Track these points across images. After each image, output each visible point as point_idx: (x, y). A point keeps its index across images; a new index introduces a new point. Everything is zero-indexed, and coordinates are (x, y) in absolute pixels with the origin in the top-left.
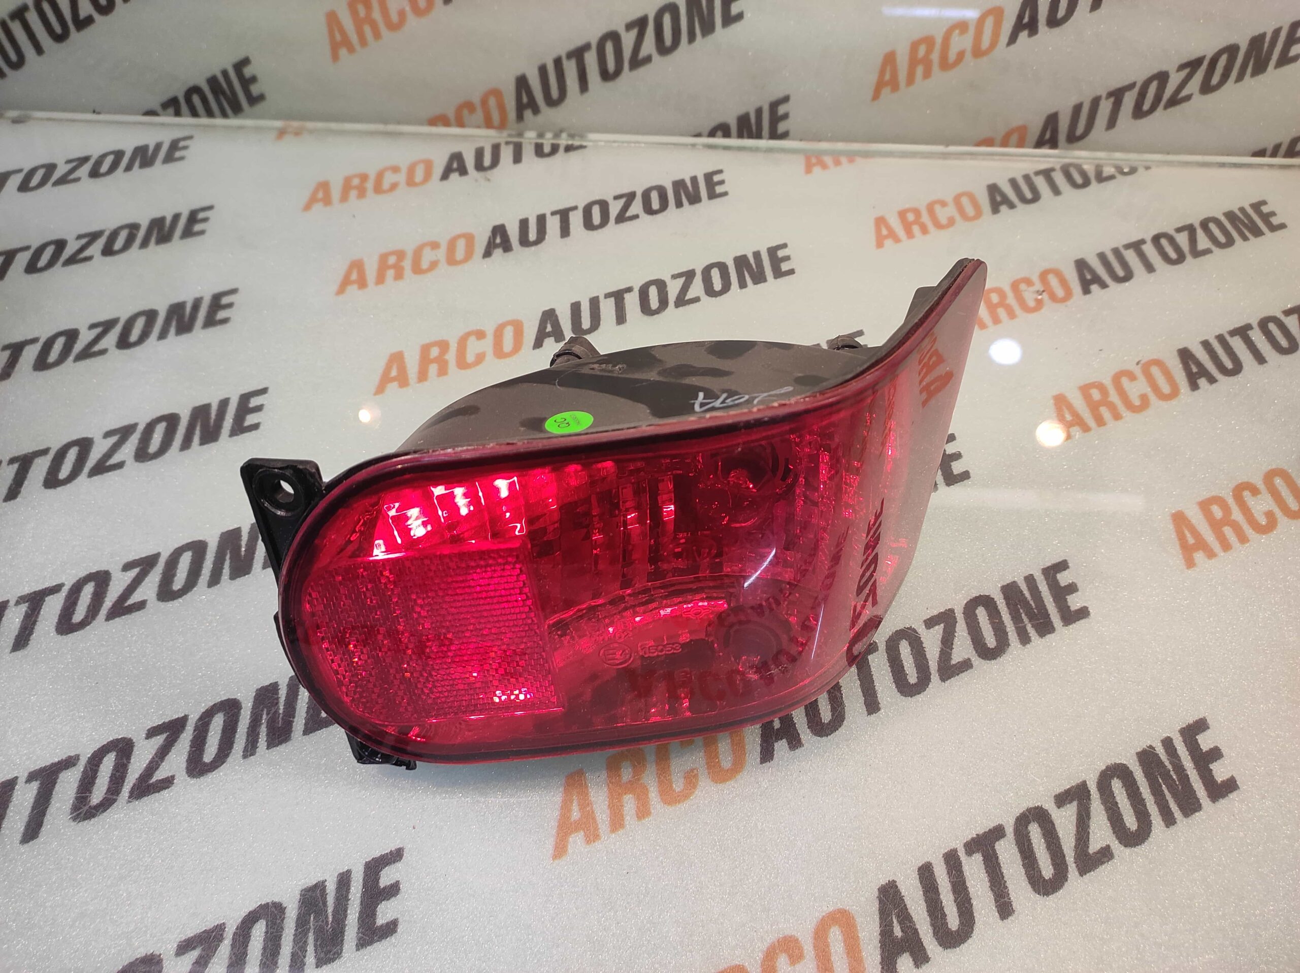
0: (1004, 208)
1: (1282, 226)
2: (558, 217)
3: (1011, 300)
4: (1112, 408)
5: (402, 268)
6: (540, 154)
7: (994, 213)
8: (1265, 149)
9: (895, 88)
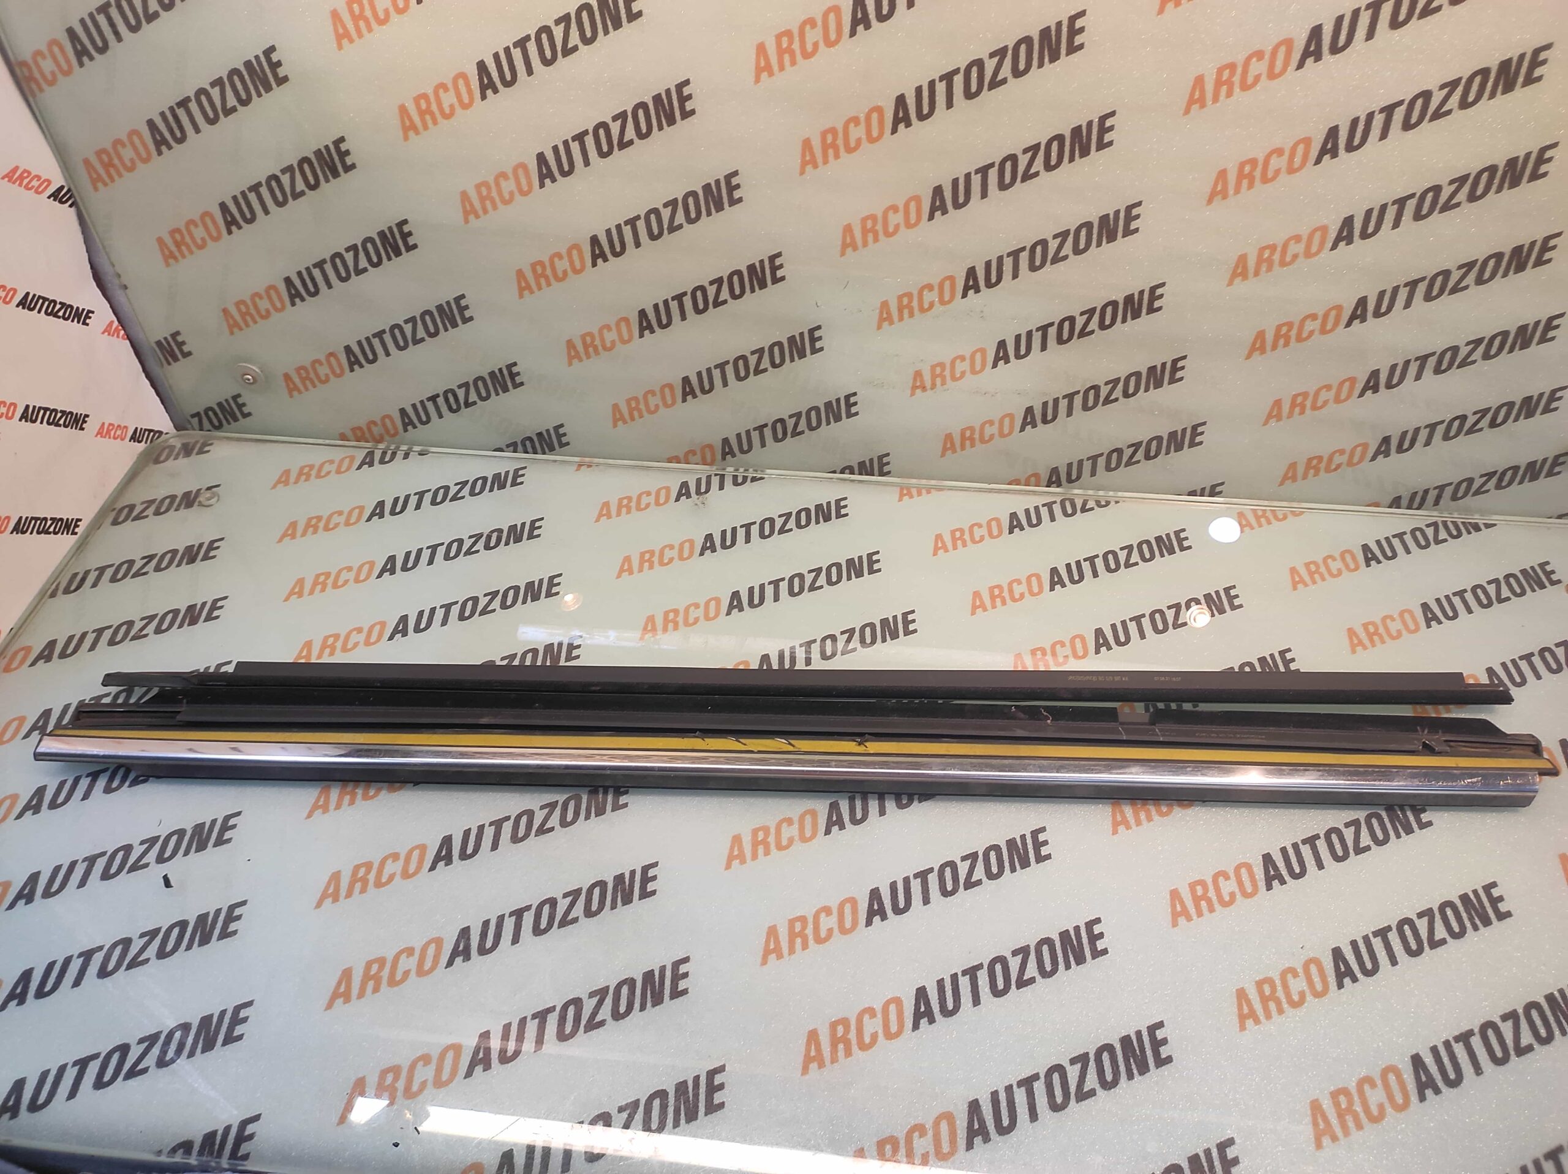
0: (1016, 531)
2: (744, 529)
3: (1006, 594)
5: (653, 562)
6: (736, 483)
7: (1010, 533)
8: (1195, 491)
9: (954, 451)
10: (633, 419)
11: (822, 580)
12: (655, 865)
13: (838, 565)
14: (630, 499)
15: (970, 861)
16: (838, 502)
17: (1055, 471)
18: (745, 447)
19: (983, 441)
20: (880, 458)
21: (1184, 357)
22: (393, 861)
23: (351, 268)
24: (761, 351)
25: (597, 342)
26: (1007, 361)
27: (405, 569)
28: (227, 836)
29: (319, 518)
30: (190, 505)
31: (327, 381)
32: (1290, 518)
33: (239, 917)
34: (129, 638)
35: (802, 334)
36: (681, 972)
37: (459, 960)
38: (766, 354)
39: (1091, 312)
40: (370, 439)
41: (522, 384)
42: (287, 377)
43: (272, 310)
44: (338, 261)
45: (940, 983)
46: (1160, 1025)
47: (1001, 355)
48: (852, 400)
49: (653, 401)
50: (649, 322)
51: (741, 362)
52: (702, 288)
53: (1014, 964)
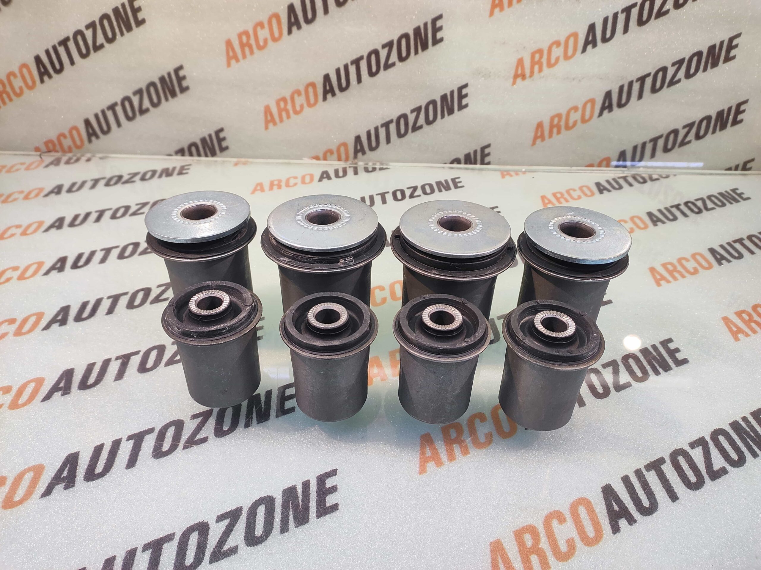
0: (605, 192)
1: (748, 198)
2: (380, 196)
4: (679, 272)
6: (367, 171)
7: (601, 194)
8: (731, 168)
9: (543, 139)
10: (281, 120)
14: (280, 181)
17: (623, 153)
18: (374, 144)
19: (568, 128)
20: (483, 149)
24: (390, 45)
25: (252, 41)
26: (595, 45)
27: (72, 225)
31: (20, 93)
35: (426, 25)
38: (395, 48)
41: (188, 88)
47: (590, 39)
48: (464, 92)
49: (298, 101)
50: (296, 17)
51: (373, 57)
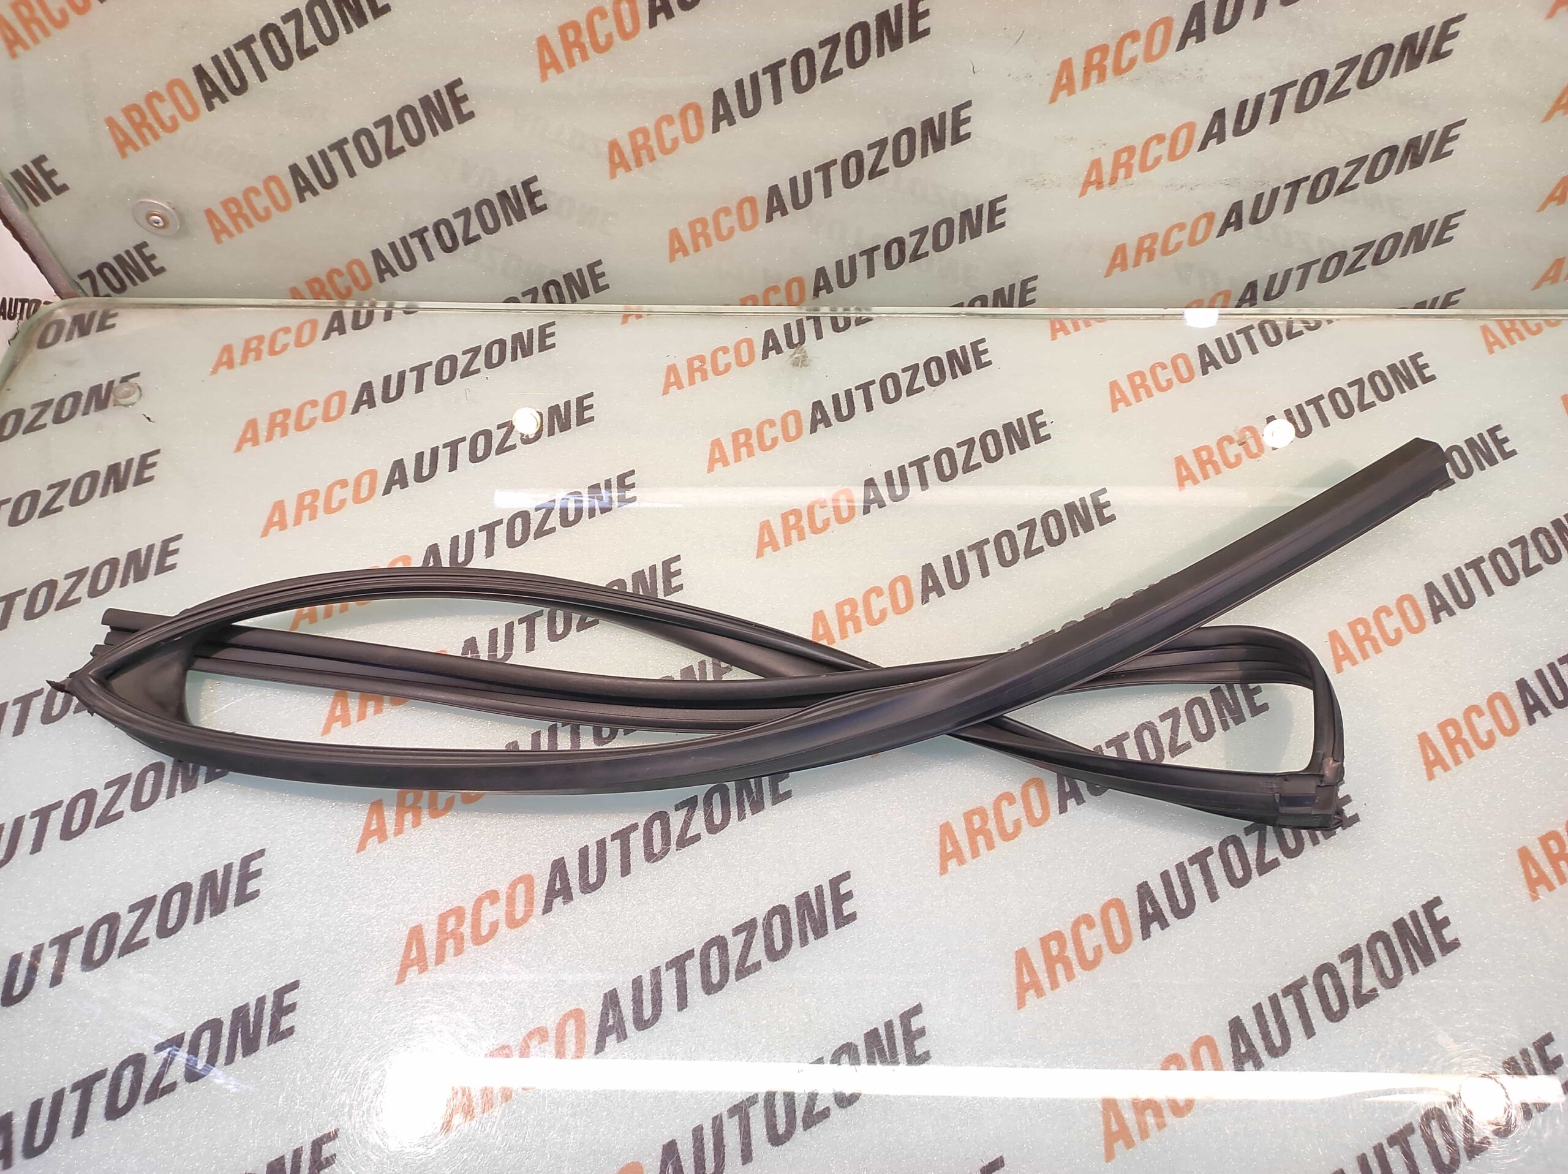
0: (1211, 369)
2: (861, 393)
3: (1217, 457)
5: (751, 446)
6: (836, 328)
7: (1204, 374)
8: (1425, 302)
9: (1124, 268)
10: (697, 249)
11: (977, 456)
12: (846, 876)
13: (994, 433)
14: (702, 359)
15: (1257, 832)
16: (974, 345)
17: (1252, 286)
18: (847, 279)
19: (1165, 251)
20: (1024, 283)
21: (1462, 122)
22: (492, 903)
23: (293, 48)
24: (882, 144)
25: (653, 142)
26: (1221, 138)
27: (419, 478)
28: (252, 886)
29: (286, 413)
30: (102, 405)
31: (266, 217)
32: (1547, 329)
33: (292, 1008)
34: (54, 605)
35: (942, 116)
36: (914, 1029)
37: (611, 1040)
38: (890, 148)
39: (1352, 62)
40: (333, 294)
41: (544, 208)
42: (210, 213)
43: (180, 119)
44: (272, 36)
45: (1258, 1009)
46: (1548, 1039)
47: (1215, 131)
48: (999, 206)
49: (726, 222)
50: (727, 108)
51: (853, 162)
52: (808, 54)
53: (1346, 971)
